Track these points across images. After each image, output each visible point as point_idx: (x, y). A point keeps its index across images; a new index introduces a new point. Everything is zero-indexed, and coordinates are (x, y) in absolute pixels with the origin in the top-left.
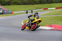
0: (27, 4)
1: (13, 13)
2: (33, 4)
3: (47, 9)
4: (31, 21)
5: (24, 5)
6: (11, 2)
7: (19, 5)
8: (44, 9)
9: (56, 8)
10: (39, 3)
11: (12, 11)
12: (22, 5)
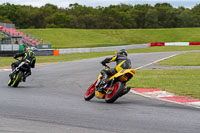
0: (95, 27)
1: (58, 54)
2: (116, 27)
3: (163, 44)
4: (106, 76)
5: (87, 28)
6: (46, 19)
7: (71, 27)
8: (152, 45)
9: (191, 44)
10: (135, 24)
11: (50, 46)
12: (81, 28)
